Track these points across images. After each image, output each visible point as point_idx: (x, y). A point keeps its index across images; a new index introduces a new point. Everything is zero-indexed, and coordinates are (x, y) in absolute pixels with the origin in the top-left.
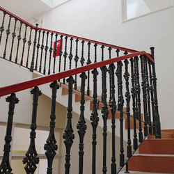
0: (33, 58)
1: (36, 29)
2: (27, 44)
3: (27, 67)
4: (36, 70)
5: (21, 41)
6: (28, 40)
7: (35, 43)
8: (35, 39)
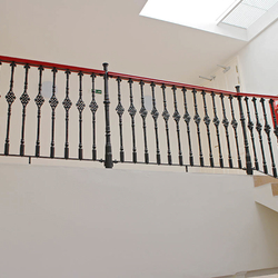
0: (247, 148)
1: (239, 96)
2: (230, 127)
3: (240, 167)
4: (257, 169)
5: (221, 126)
6: (230, 120)
7: (243, 120)
8: (242, 114)
